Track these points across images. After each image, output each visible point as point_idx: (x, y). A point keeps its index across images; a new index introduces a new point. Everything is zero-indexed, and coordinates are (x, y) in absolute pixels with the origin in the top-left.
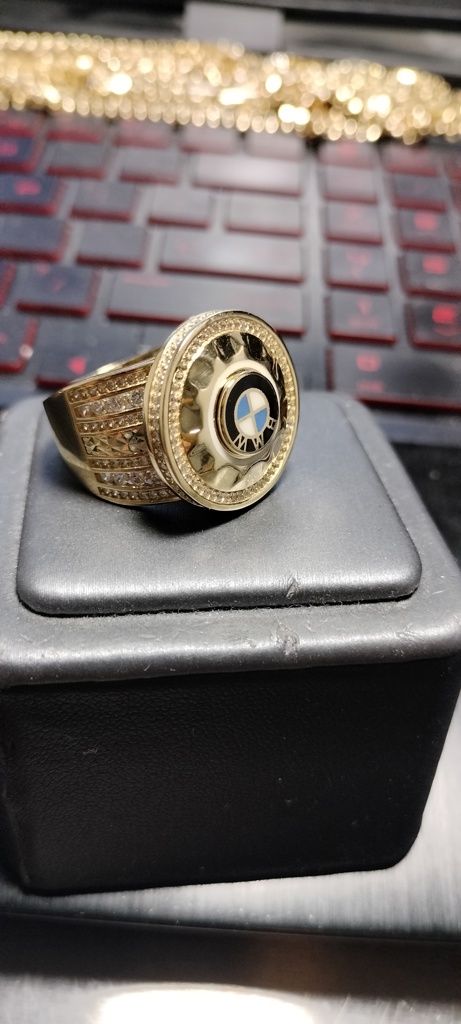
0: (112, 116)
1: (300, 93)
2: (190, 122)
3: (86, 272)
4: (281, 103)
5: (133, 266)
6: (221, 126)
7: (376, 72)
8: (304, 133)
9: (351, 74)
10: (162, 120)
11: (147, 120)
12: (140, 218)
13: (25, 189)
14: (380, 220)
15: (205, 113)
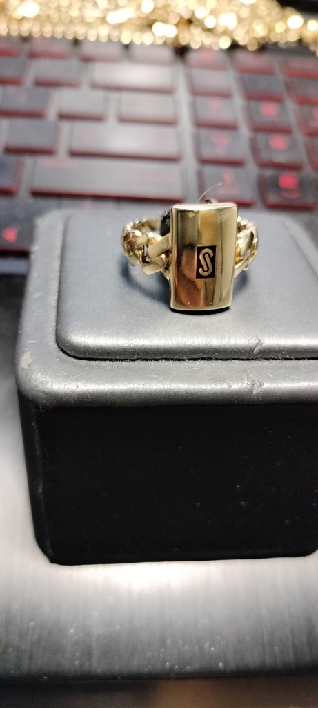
0: (25, 34)
1: (168, 13)
2: (86, 38)
4: (155, 21)
5: (48, 152)
6: (110, 40)
8: (173, 43)
10: (63, 37)
11: (53, 38)
12: (52, 114)
14: (235, 109)
15: (97, 30)
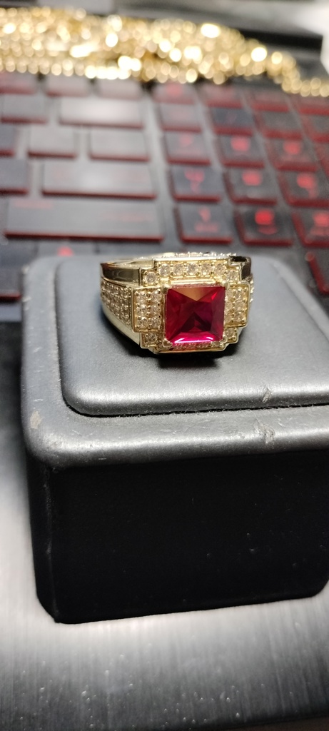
1: (133, 48)
2: (50, 72)
4: (120, 55)
5: (20, 193)
6: (75, 74)
7: (189, 28)
8: (140, 77)
9: (170, 31)
12: (21, 153)
14: (206, 145)
15: (62, 65)
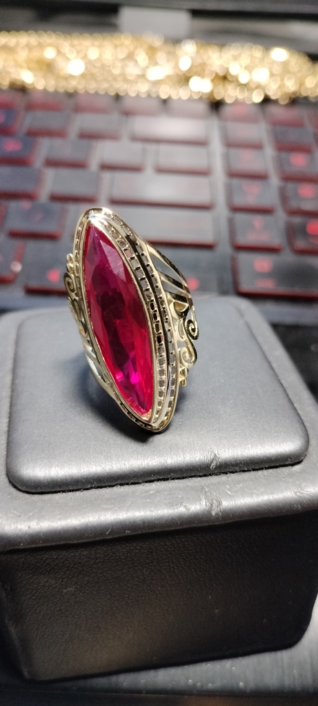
0: (71, 91)
1: (204, 70)
2: (127, 93)
3: (57, 206)
4: (191, 76)
6: (149, 96)
7: (257, 52)
8: (208, 98)
9: (240, 55)
10: (106, 92)
11: (96, 93)
12: (94, 165)
13: (11, 146)
14: (265, 160)
15: (137, 87)
